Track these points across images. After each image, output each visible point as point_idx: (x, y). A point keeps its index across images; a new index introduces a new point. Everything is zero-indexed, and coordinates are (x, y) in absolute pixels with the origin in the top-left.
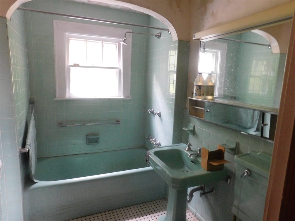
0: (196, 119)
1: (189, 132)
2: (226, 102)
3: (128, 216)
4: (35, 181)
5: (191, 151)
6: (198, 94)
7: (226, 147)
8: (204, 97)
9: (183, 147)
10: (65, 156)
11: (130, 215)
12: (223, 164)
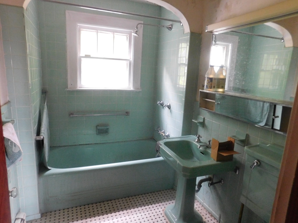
0: (206, 111)
1: (198, 124)
2: (237, 94)
3: (137, 204)
4: (49, 168)
5: (201, 142)
6: (209, 87)
7: (236, 139)
8: (214, 90)
9: (193, 139)
10: (76, 145)
11: (139, 204)
12: (233, 155)
